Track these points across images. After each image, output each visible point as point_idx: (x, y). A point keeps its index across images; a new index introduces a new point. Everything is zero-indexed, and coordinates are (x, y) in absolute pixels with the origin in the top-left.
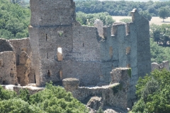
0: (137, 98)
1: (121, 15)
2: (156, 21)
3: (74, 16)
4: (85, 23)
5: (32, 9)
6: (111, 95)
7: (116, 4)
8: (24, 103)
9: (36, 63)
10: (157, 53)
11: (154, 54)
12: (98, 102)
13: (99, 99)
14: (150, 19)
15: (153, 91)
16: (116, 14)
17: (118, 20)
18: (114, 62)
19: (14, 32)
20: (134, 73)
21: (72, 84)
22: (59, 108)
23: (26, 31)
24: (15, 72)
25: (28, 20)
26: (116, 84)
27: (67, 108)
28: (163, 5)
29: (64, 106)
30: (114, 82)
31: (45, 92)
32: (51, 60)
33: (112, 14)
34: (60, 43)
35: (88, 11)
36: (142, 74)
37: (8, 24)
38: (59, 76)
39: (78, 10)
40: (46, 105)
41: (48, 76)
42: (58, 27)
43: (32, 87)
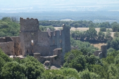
0: (65, 62)
1: (58, 26)
2: (73, 29)
3: (38, 27)
4: (43, 30)
5: (21, 24)
6: (54, 60)
7: (56, 22)
8: (17, 63)
9: (22, 46)
10: (73, 42)
11: (72, 43)
12: (48, 63)
13: (49, 62)
14: (70, 28)
15: (71, 58)
16: (56, 26)
17: (57, 28)
18: (55, 46)
19: (13, 34)
20: (64, 51)
21: (37, 55)
22: (32, 65)
23: (18, 33)
24: (14, 50)
25: (19, 29)
26: (56, 55)
27: (35, 65)
28: (76, 22)
29: (34, 65)
30: (55, 55)
31: (26, 59)
32: (29, 45)
33: (54, 26)
34: (32, 38)
35: (44, 25)
36: (67, 51)
37: (11, 30)
38: (32, 52)
39: (40, 24)
40: (27, 64)
41: (27, 52)
42: (32, 31)
43: (21, 57)
